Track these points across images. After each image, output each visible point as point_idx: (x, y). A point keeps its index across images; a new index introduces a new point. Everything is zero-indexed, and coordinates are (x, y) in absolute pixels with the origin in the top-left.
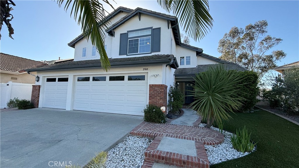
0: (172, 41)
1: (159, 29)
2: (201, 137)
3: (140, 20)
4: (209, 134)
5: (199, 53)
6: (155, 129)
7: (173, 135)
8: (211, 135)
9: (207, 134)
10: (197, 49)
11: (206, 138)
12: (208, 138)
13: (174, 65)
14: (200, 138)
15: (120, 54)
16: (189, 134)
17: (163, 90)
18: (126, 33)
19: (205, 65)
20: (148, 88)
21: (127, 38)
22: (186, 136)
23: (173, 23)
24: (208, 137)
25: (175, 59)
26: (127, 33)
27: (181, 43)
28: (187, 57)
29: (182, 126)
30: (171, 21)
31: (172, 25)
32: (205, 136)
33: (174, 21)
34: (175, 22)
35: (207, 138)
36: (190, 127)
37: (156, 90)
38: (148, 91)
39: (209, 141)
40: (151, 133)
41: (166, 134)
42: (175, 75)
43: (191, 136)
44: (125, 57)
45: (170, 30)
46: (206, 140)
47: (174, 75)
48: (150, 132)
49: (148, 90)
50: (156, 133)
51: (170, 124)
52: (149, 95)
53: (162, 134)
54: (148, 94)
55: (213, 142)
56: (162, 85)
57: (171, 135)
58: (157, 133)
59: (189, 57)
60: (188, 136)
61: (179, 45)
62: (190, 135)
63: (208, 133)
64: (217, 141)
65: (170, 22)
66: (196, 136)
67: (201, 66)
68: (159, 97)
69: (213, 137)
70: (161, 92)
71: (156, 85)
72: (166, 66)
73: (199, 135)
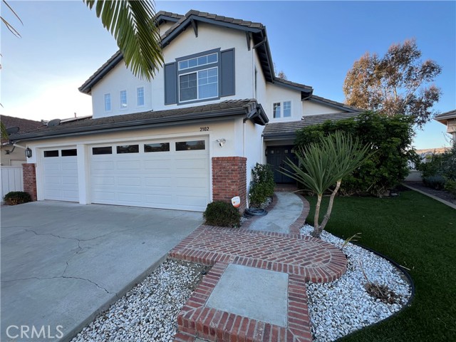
0: (258, 74)
1: (232, 50)
2: (301, 262)
3: (197, 35)
4: (317, 255)
5: (306, 95)
6: (218, 244)
7: (249, 258)
8: (321, 256)
9: (314, 254)
10: (302, 87)
11: (310, 265)
12: (316, 264)
13: (259, 119)
14: (299, 265)
15: (166, 103)
16: (280, 254)
17: (236, 167)
18: (173, 64)
19: (317, 116)
20: (211, 164)
21: (177, 73)
22: (273, 261)
23: (257, 38)
24: (316, 261)
25: (259, 107)
26: (176, 63)
27: (274, 78)
28: (285, 103)
29: (269, 233)
30: (253, 34)
31: (255, 43)
32: (309, 259)
33: (259, 34)
34: (261, 36)
35: (313, 266)
36: (284, 235)
37: (224, 168)
38: (211, 169)
39: (316, 272)
40: (208, 254)
41: (235, 256)
42: (265, 136)
43: (281, 260)
44: (174, 107)
45: (253, 51)
46: (311, 270)
47: (262, 136)
48: (208, 251)
49: (211, 167)
50: (216, 254)
51: (248, 231)
52: (213, 176)
53: (229, 256)
54: (211, 175)
55: (324, 276)
56: (234, 158)
57: (244, 257)
58: (219, 253)
59: (289, 103)
60: (278, 259)
61: (271, 81)
62: (281, 257)
63: (315, 252)
64: (332, 274)
65: (251, 36)
66: (292, 260)
67: (310, 117)
68: (230, 179)
69: (325, 262)
70: (232, 170)
71: (223, 159)
72: (244, 122)
73: (298, 257)
